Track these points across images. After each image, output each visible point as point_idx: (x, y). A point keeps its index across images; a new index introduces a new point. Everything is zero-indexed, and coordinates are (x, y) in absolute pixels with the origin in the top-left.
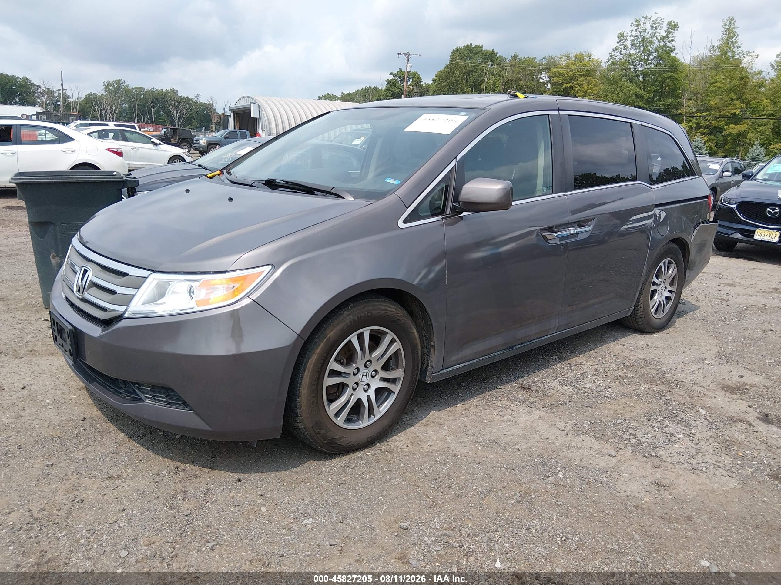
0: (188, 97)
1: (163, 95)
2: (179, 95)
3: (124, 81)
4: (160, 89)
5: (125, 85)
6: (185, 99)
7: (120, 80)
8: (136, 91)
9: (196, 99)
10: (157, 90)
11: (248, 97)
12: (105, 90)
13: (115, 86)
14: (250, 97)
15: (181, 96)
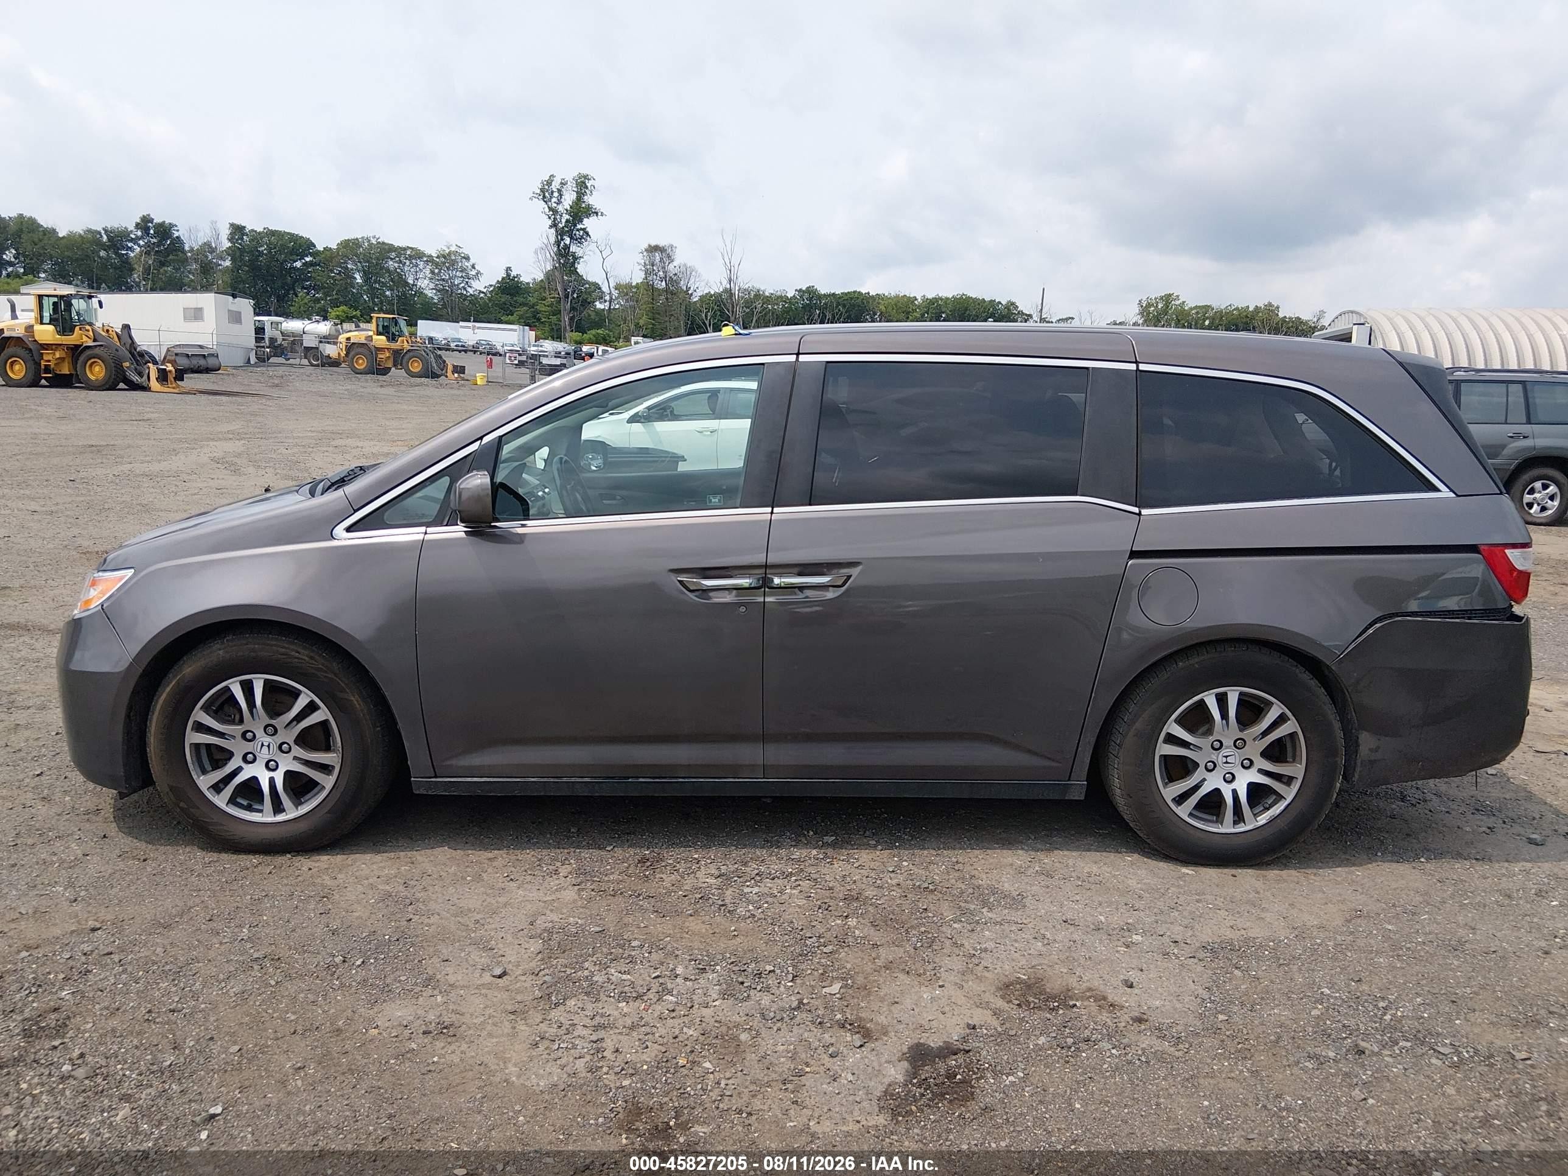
0: (1298, 318)
1: (1247, 317)
2: (1281, 315)
3: (1178, 296)
4: (1244, 305)
5: (1178, 302)
6: (1293, 322)
7: (1170, 295)
8: (1197, 313)
9: (1315, 320)
10: (1237, 309)
11: (1352, 312)
12: (1141, 313)
13: (1160, 306)
14: (1357, 313)
15: (1285, 317)
